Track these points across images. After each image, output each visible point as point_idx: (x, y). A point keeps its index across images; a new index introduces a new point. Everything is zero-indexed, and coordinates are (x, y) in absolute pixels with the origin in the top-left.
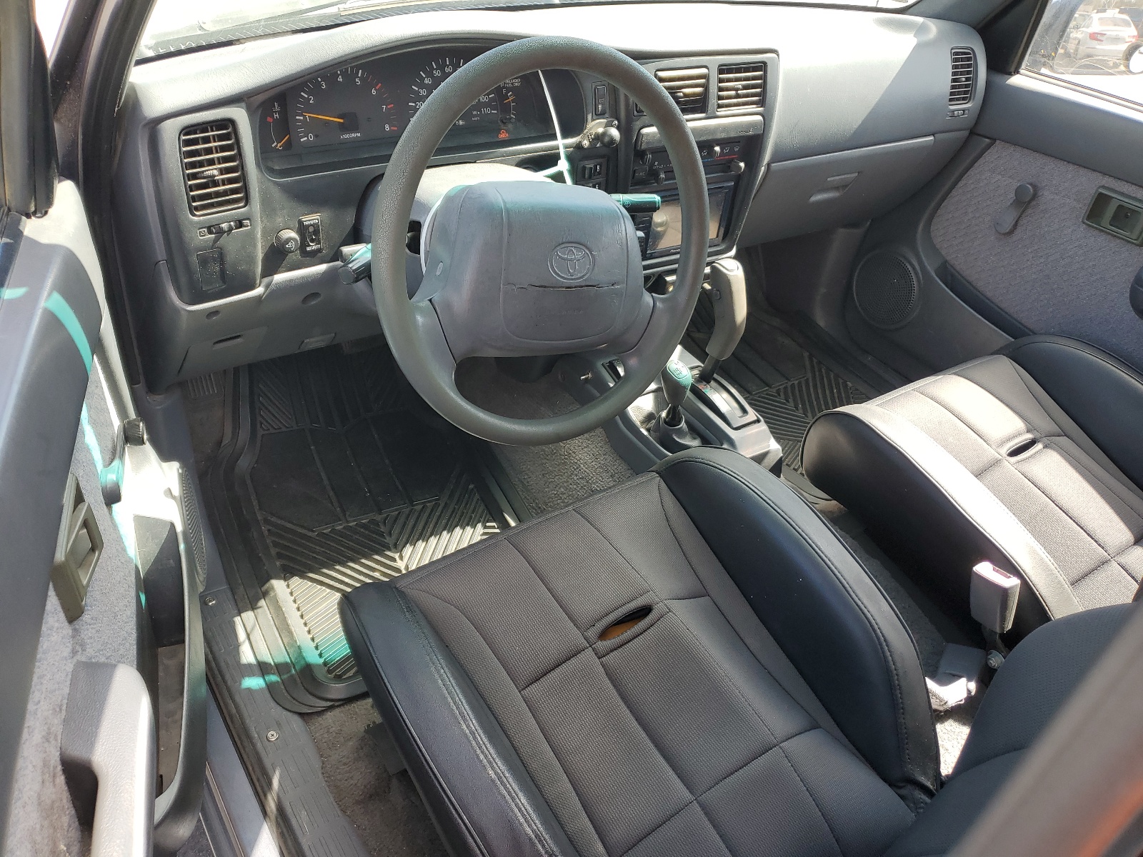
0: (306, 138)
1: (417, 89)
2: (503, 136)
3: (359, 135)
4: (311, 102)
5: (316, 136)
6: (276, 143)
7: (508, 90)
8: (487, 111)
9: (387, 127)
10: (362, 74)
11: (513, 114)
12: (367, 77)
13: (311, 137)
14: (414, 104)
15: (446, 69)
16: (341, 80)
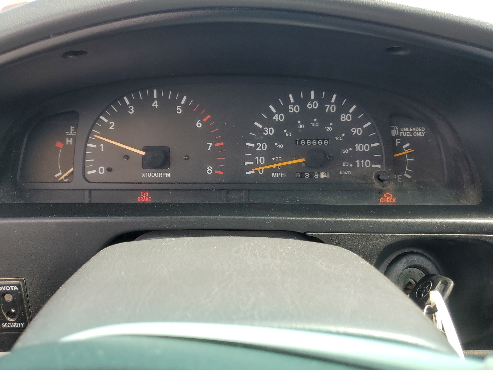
0: (94, 171)
1: (261, 126)
2: (388, 199)
3: (168, 175)
4: (111, 128)
5: (109, 170)
6: (60, 174)
7: (404, 140)
8: (366, 164)
9: (210, 170)
10: (187, 101)
11: (408, 173)
12: (194, 105)
13: (102, 170)
14: (253, 145)
15: (309, 104)
16: (157, 106)
